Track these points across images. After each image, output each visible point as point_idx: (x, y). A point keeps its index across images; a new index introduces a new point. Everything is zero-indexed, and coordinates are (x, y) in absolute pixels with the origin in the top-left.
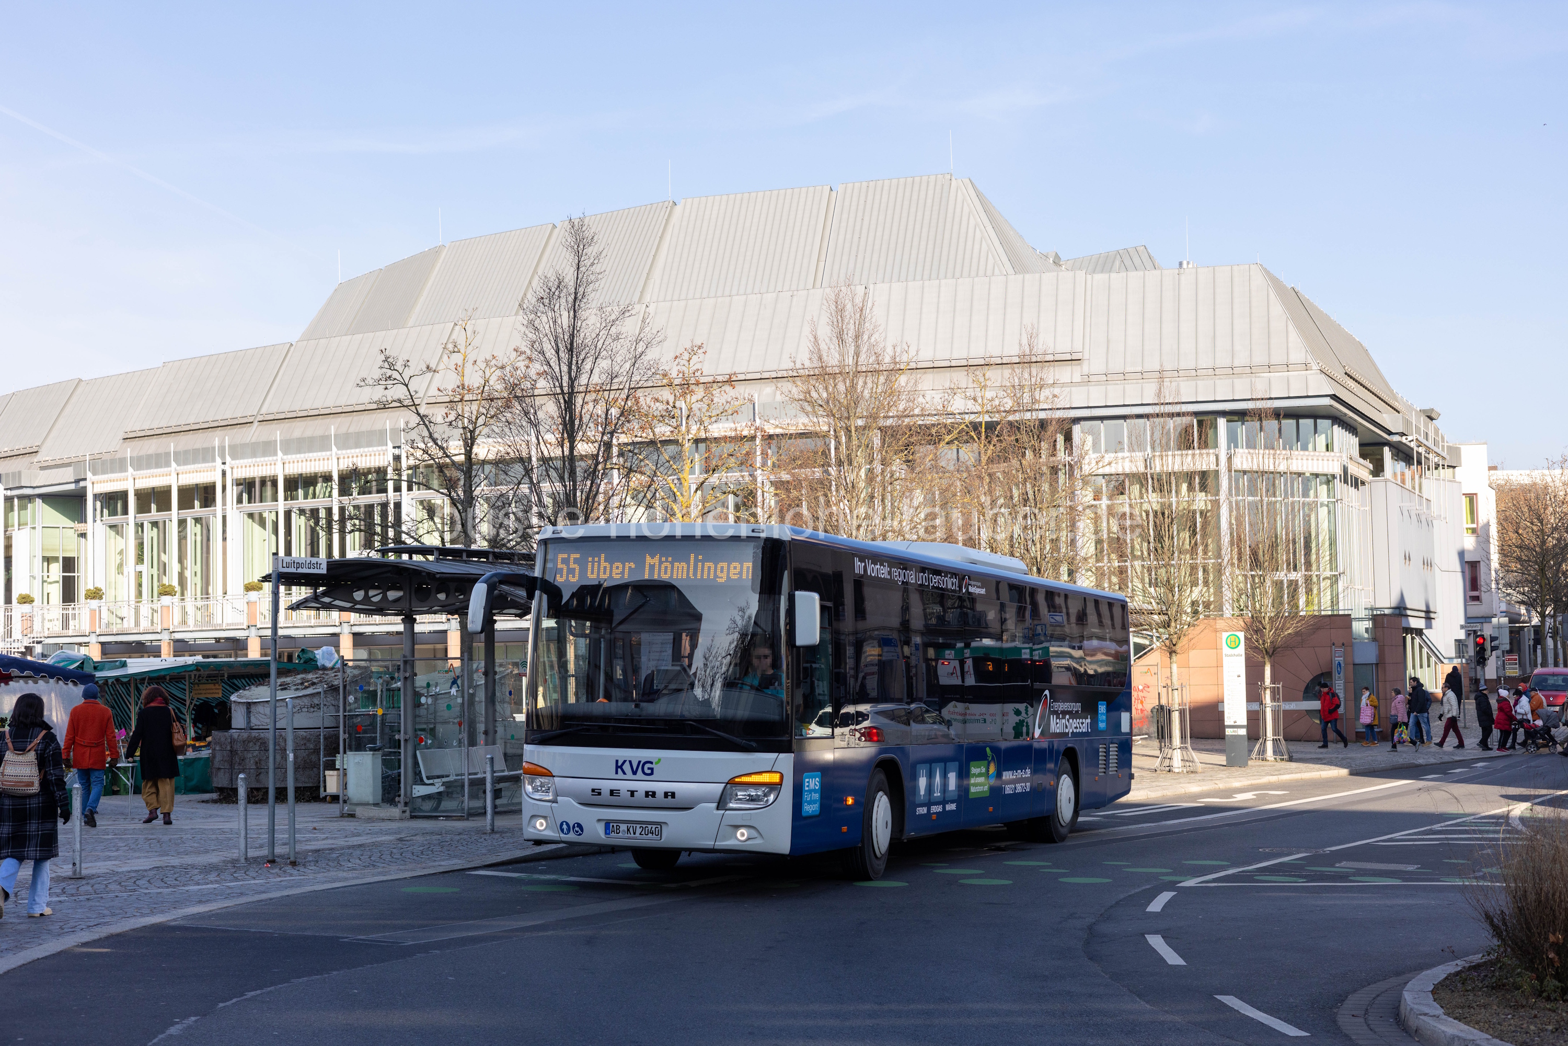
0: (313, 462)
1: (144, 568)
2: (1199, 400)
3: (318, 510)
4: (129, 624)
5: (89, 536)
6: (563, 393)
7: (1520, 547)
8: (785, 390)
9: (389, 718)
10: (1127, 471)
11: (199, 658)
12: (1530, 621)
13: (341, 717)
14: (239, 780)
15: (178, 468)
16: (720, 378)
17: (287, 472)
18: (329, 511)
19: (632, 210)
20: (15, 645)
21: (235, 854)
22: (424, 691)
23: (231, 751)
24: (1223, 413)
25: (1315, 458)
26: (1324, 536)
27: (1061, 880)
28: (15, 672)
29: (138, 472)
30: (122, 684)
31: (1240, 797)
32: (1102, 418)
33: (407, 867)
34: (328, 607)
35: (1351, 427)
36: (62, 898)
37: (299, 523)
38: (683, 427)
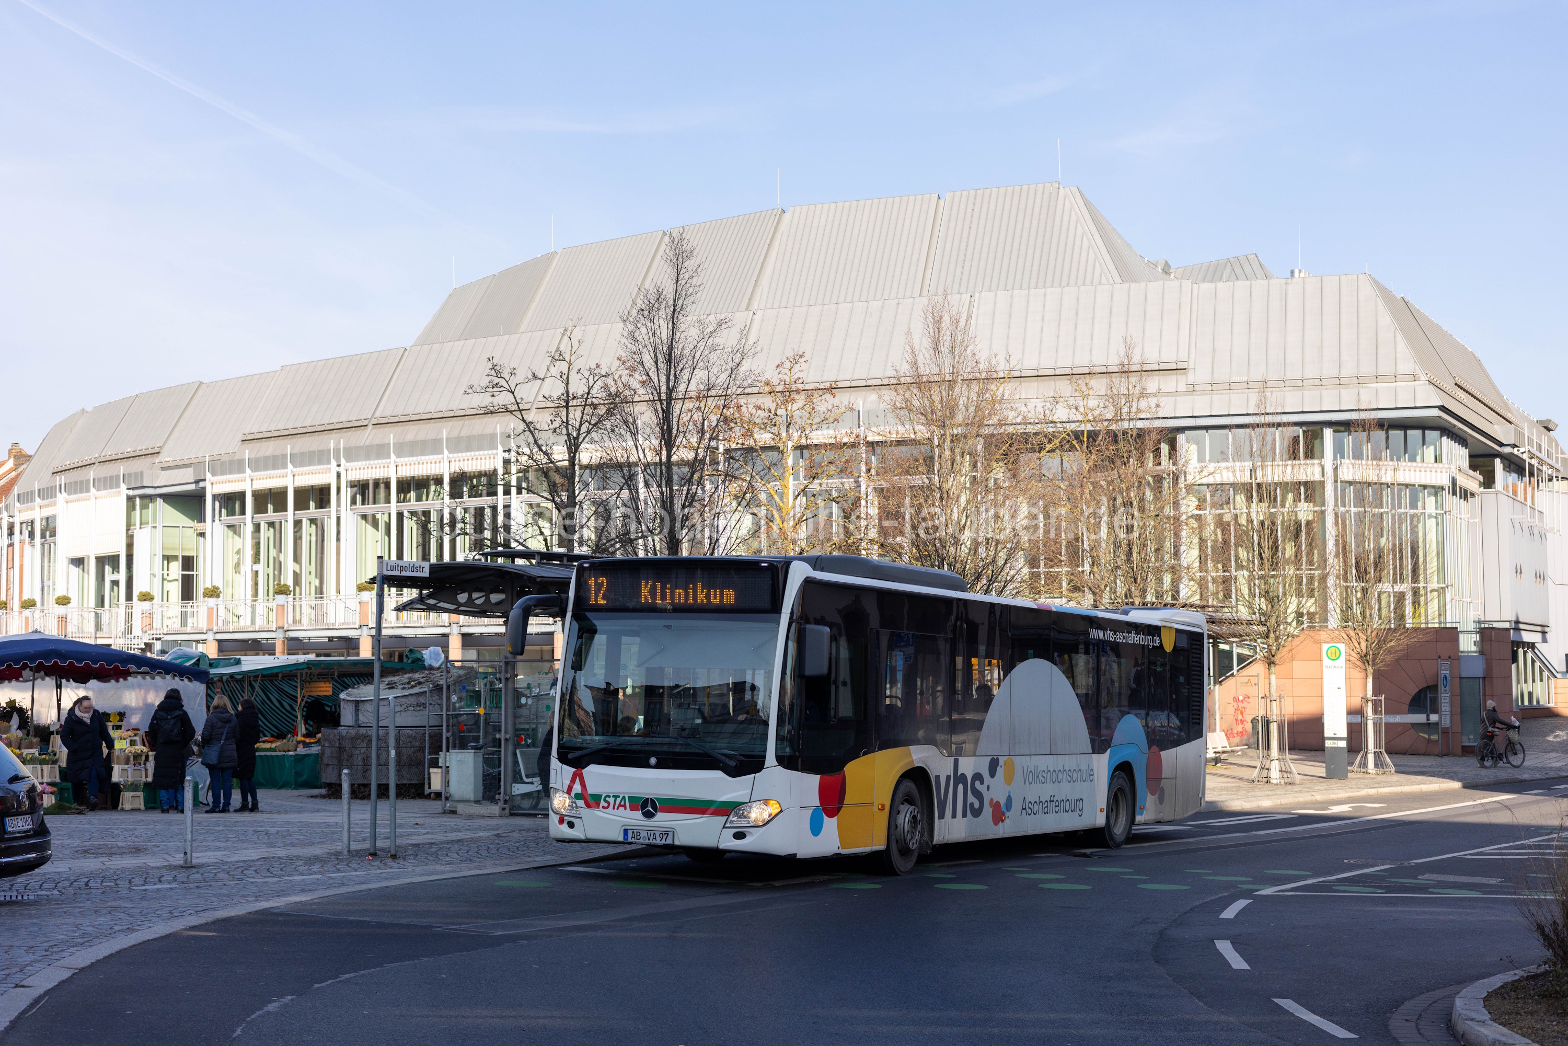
0: (425, 465)
1: (260, 567)
2: (1305, 410)
3: (429, 512)
4: (245, 622)
5: (208, 535)
6: (660, 400)
8: (887, 398)
9: (493, 718)
10: (1225, 480)
11: (312, 657)
13: (444, 716)
14: (344, 776)
15: (295, 470)
16: (822, 386)
17: (400, 475)
18: (440, 513)
19: (741, 218)
20: (136, 641)
21: (338, 847)
22: (527, 692)
23: (339, 748)
24: (1330, 424)
25: (1423, 470)
26: (1431, 548)
27: (1139, 886)
28: (133, 668)
29: (256, 474)
30: (237, 681)
31: (1335, 810)
32: (1207, 428)
33: (502, 862)
34: (430, 608)
35: (1460, 438)
36: (174, 885)
37: (410, 525)
38: (784, 434)
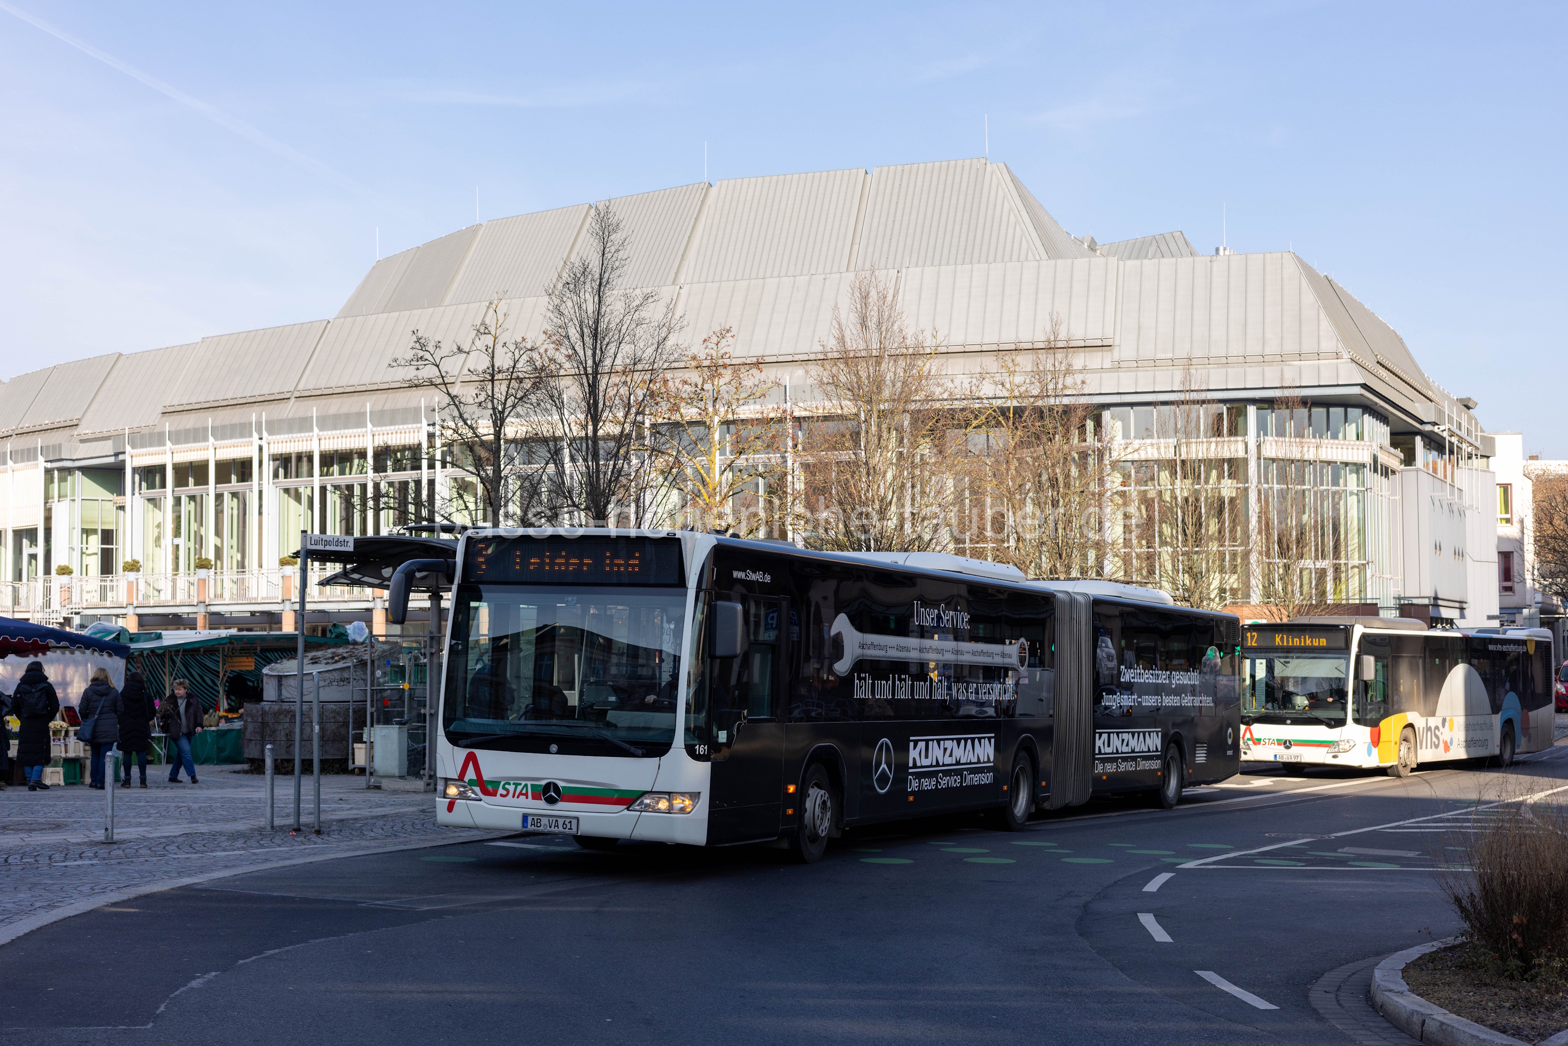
0: (348, 439)
1: (181, 541)
2: (1229, 387)
3: (353, 487)
4: (166, 596)
5: (128, 508)
6: (586, 375)
7: (1554, 538)
8: (814, 373)
9: (418, 693)
10: (1156, 457)
11: (234, 631)
13: (369, 691)
14: (267, 751)
15: (216, 443)
16: (748, 361)
17: (323, 448)
18: (364, 487)
19: (668, 191)
20: (54, 615)
21: (263, 822)
23: (262, 723)
24: (1253, 401)
25: (1345, 447)
26: (1352, 525)
27: (1063, 860)
28: (52, 642)
29: (177, 446)
30: (158, 655)
31: (1257, 784)
32: (1132, 405)
33: (427, 837)
34: (354, 583)
35: (1382, 415)
36: (94, 862)
37: (333, 499)
38: (711, 409)
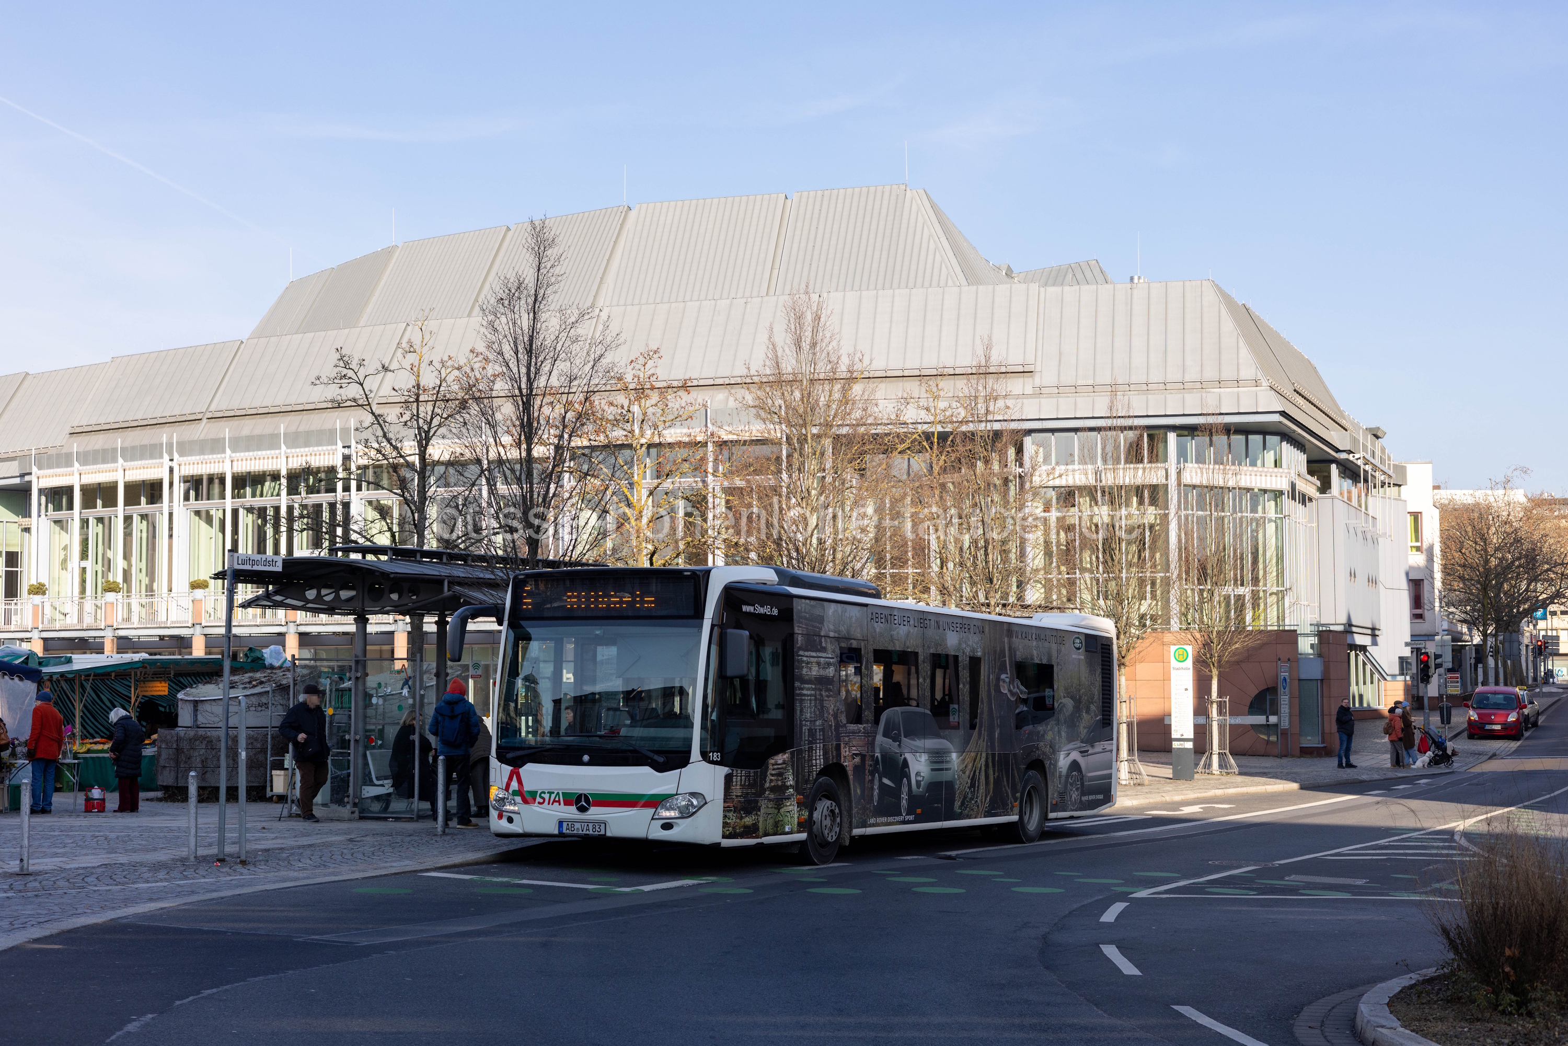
0: (262, 461)
1: (88, 564)
2: (1150, 414)
3: (265, 509)
4: (72, 620)
5: (34, 531)
6: (521, 395)
7: (1464, 566)
8: (739, 396)
9: (342, 718)
10: (1078, 483)
11: (144, 656)
12: (1472, 640)
14: (190, 778)
15: (125, 464)
16: (675, 384)
17: (235, 470)
18: (277, 509)
19: (586, 214)
21: (184, 852)
22: (375, 692)
23: (177, 749)
24: (1173, 428)
25: (1263, 474)
26: (1271, 552)
27: (1014, 889)
29: (85, 467)
30: (68, 680)
31: (1187, 811)
32: (1053, 431)
33: (358, 868)
34: (277, 605)
35: (1299, 443)
36: (10, 894)
37: (247, 521)
38: (637, 431)
